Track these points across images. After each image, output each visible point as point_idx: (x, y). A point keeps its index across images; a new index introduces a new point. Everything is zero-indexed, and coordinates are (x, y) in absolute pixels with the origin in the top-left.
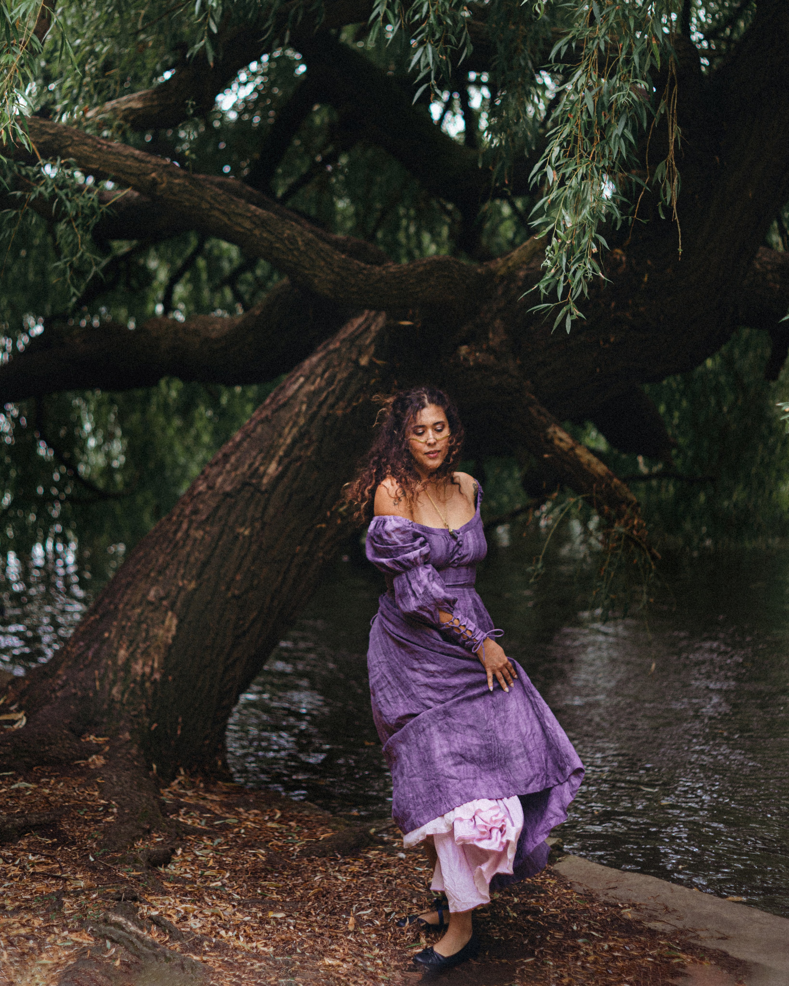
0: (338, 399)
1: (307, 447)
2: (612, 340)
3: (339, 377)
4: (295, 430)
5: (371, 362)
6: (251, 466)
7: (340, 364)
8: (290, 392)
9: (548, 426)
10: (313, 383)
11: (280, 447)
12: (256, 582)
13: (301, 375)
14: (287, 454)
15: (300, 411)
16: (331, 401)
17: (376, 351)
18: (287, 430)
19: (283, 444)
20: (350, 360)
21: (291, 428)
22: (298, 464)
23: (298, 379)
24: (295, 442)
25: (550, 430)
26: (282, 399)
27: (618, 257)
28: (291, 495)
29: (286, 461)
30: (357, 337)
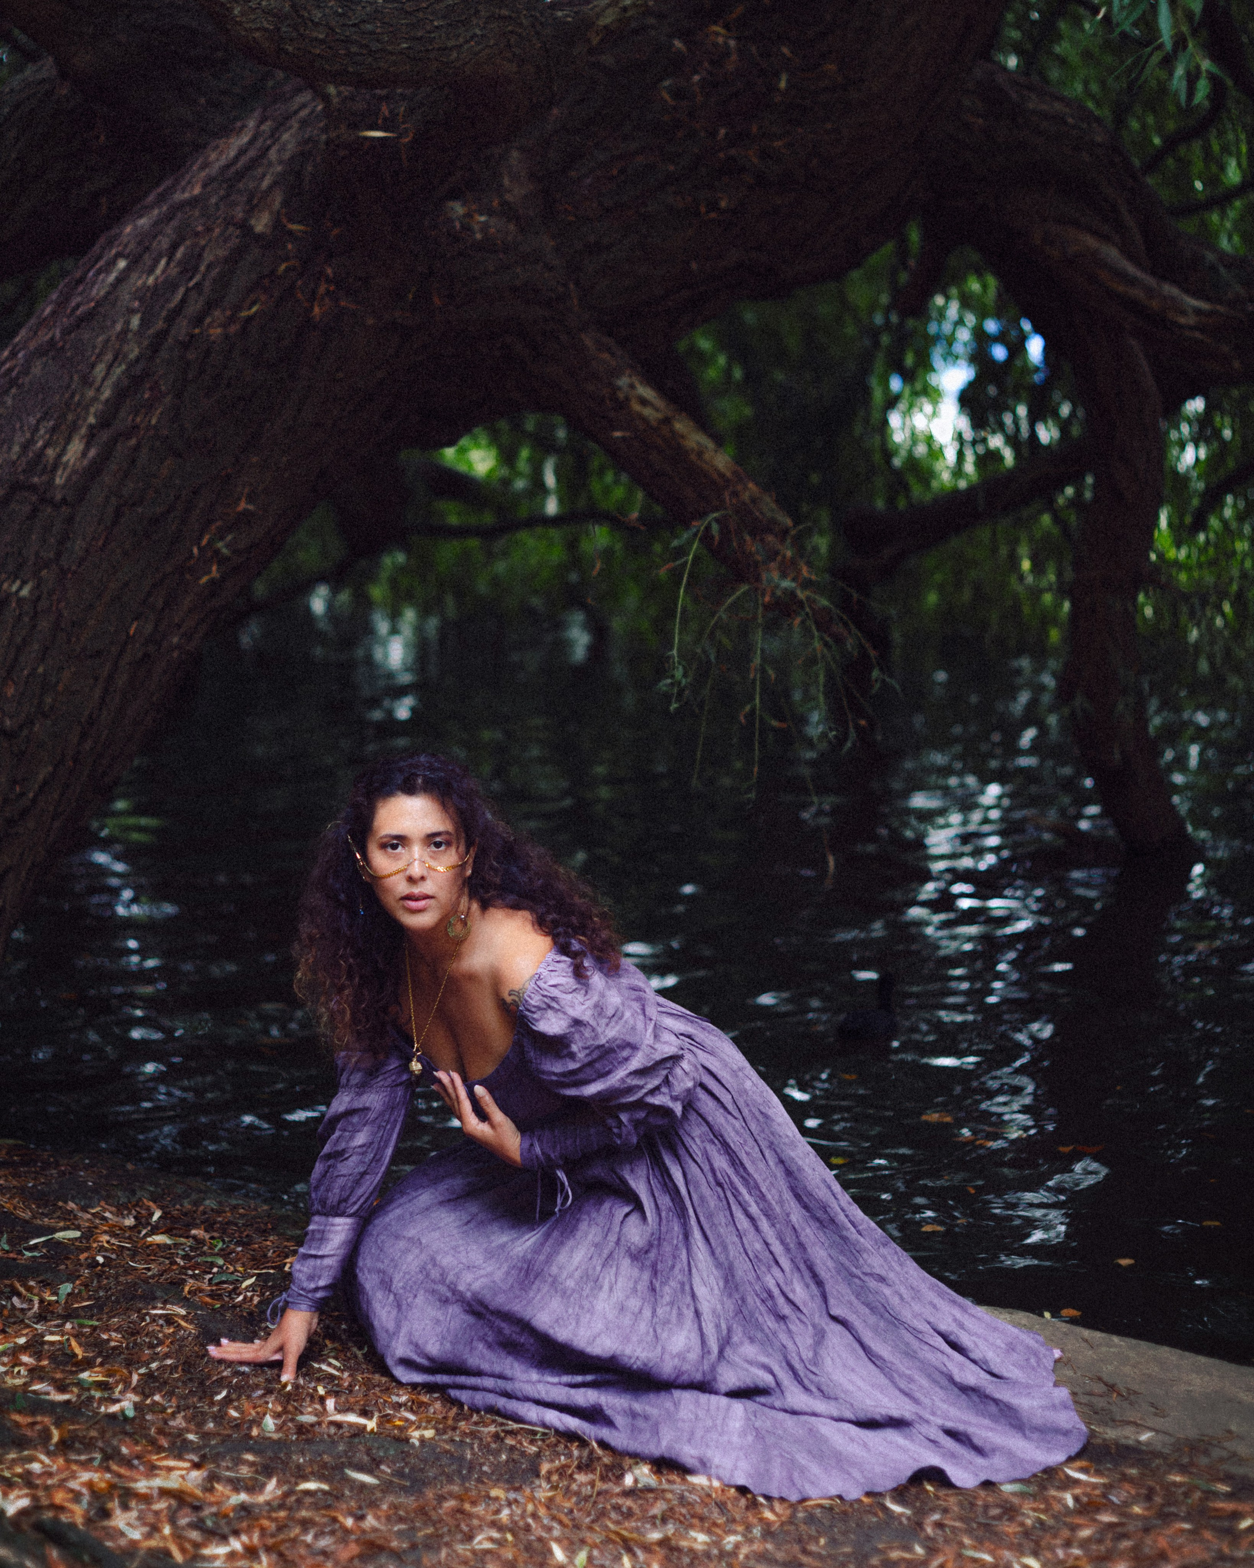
0: (210, 306)
1: (150, 406)
2: (723, 204)
3: (208, 257)
4: (119, 370)
5: (277, 224)
6: (25, 447)
7: (209, 230)
8: (98, 291)
9: (617, 372)
10: (151, 271)
11: (87, 408)
12: (49, 700)
13: (119, 255)
14: (105, 422)
15: (125, 331)
16: (194, 307)
17: (286, 203)
18: (100, 370)
19: (95, 399)
20: (229, 222)
21: (110, 367)
22: (133, 442)
23: (113, 262)
24: (121, 394)
25: (623, 382)
26: (80, 303)
27: (720, 40)
28: (118, 514)
29: (105, 436)
30: (240, 175)
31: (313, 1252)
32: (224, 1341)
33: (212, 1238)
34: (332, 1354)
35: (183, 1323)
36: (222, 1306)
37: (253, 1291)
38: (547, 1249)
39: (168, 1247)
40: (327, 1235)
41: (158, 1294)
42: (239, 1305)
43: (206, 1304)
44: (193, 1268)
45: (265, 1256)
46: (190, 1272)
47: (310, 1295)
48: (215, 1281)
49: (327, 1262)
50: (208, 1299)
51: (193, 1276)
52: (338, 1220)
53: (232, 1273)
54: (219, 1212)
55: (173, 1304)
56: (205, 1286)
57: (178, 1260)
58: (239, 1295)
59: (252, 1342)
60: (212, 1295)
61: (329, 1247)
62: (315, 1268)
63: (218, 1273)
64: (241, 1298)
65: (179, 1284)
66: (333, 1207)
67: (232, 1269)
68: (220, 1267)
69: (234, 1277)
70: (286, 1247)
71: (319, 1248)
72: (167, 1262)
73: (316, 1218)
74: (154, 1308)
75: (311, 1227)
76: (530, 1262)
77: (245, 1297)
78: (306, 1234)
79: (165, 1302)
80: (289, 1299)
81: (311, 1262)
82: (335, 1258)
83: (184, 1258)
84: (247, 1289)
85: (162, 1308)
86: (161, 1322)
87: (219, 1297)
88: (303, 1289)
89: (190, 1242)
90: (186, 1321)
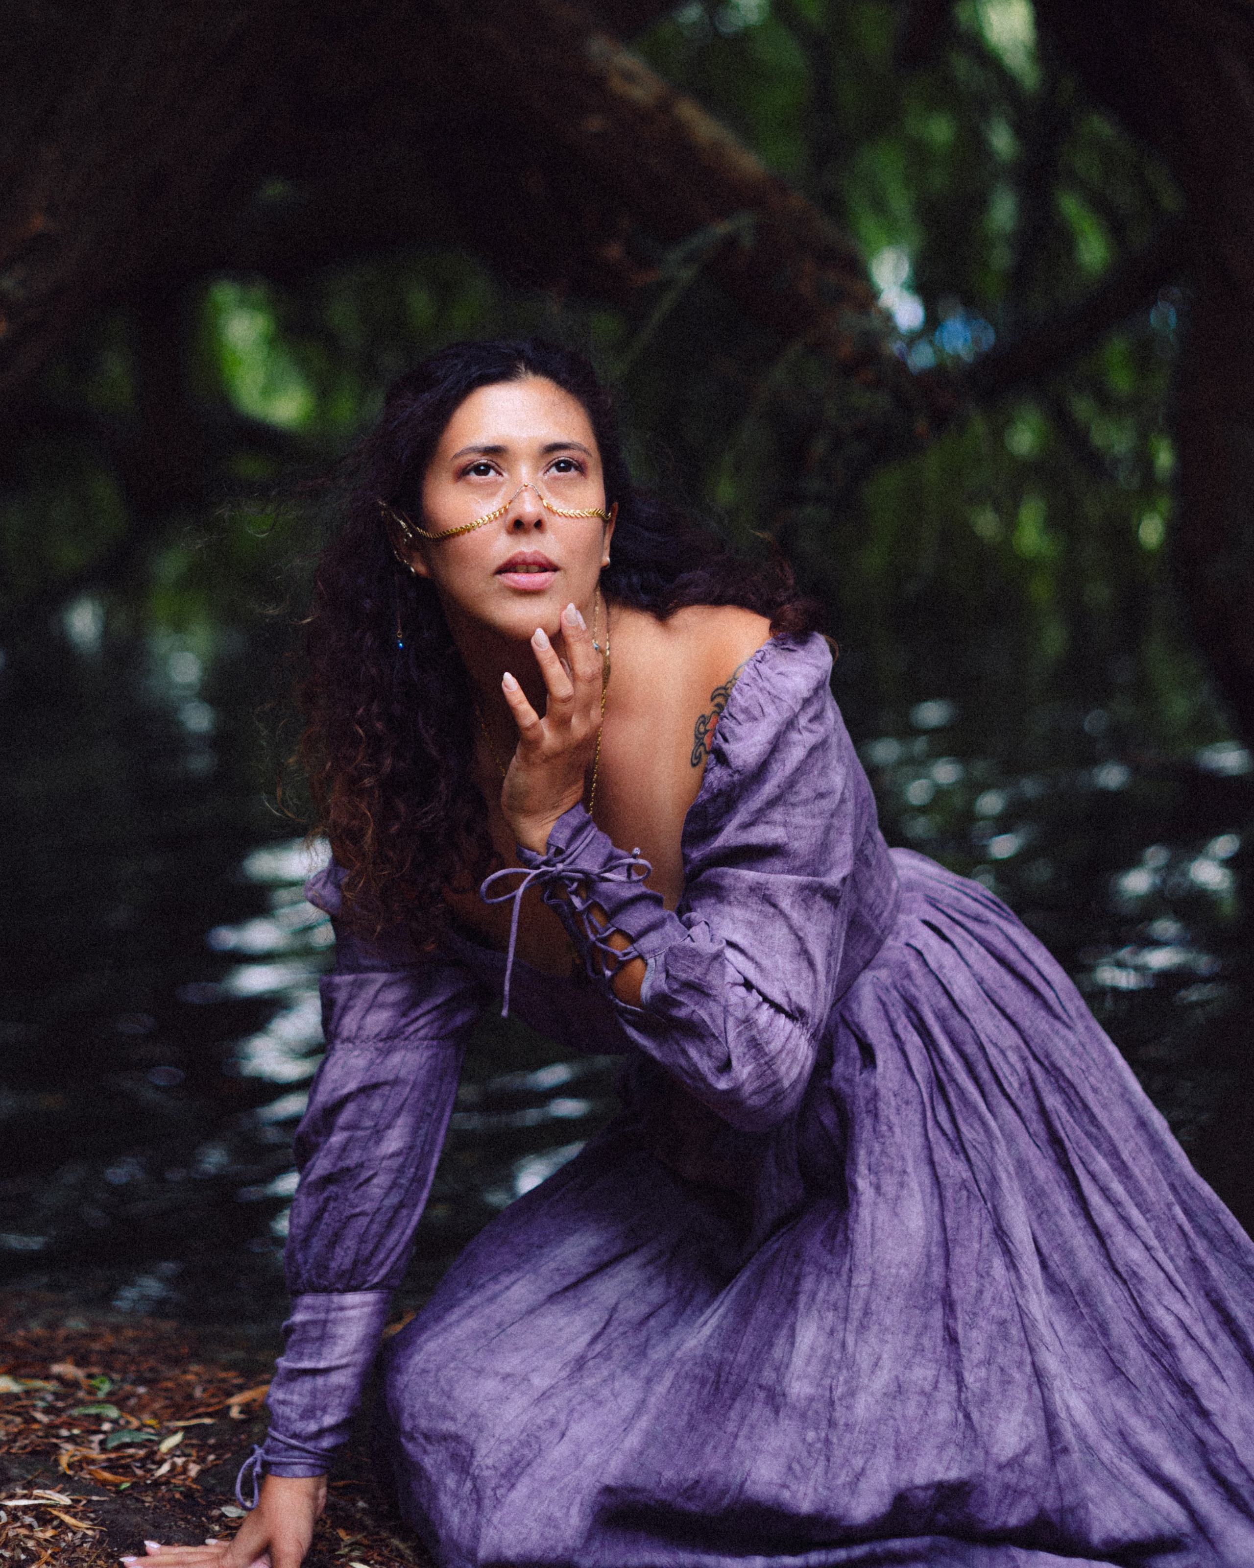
31: (306, 1364)
32: (152, 1546)
33: (90, 1376)
34: (356, 1554)
35: (67, 1519)
36: (134, 1486)
37: (184, 1455)
38: (749, 1339)
39: (16, 1397)
40: (331, 1329)
41: (15, 1471)
42: (166, 1481)
43: (105, 1483)
44: (70, 1425)
45: (190, 1397)
46: (64, 1432)
47: (309, 1446)
48: (111, 1444)
49: (339, 1379)
50: (107, 1475)
51: (71, 1439)
52: (351, 1298)
53: (139, 1429)
54: (93, 1337)
55: (45, 1487)
56: (95, 1453)
57: (39, 1416)
58: (160, 1463)
59: (203, 1543)
60: (111, 1466)
61: (338, 1350)
62: (313, 1393)
63: (113, 1431)
64: (165, 1468)
65: (47, 1454)
66: (341, 1275)
67: (135, 1423)
68: (114, 1422)
69: (143, 1436)
70: (224, 1380)
71: (319, 1354)
72: (18, 1420)
73: (308, 1300)
74: (12, 1497)
75: (299, 1317)
76: (720, 1365)
77: (174, 1466)
78: (290, 1330)
79: (29, 1485)
80: (271, 1458)
81: (307, 1384)
82: (350, 1371)
83: (46, 1411)
84: (172, 1452)
85: (24, 1497)
86: (28, 1520)
87: (126, 1470)
88: (295, 1436)
89: (51, 1386)
90: (74, 1516)
